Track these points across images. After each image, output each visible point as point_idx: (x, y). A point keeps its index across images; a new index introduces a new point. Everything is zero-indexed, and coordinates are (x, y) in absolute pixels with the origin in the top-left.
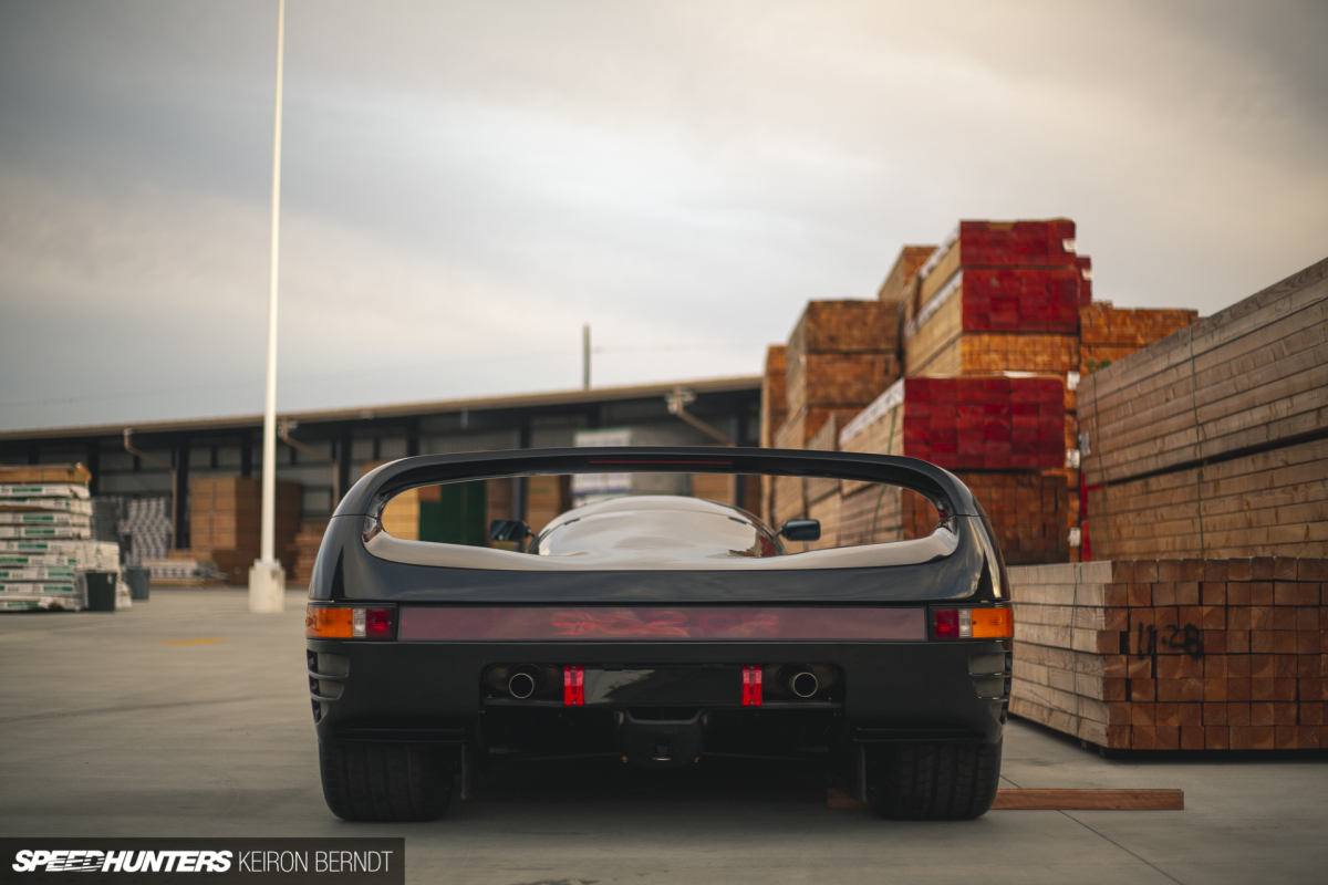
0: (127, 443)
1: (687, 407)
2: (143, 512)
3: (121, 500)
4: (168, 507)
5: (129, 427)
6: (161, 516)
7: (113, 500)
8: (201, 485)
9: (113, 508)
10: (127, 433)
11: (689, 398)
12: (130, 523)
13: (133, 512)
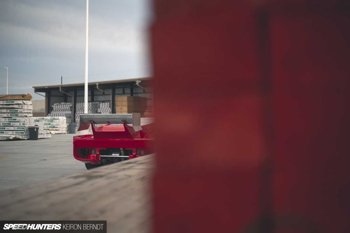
0: (97, 87)
1: (140, 83)
2: (104, 106)
3: (98, 103)
4: (110, 104)
5: (98, 83)
6: (108, 107)
7: (96, 103)
8: (118, 99)
9: (97, 105)
10: (97, 84)
11: (140, 81)
12: (100, 109)
13: (101, 106)
